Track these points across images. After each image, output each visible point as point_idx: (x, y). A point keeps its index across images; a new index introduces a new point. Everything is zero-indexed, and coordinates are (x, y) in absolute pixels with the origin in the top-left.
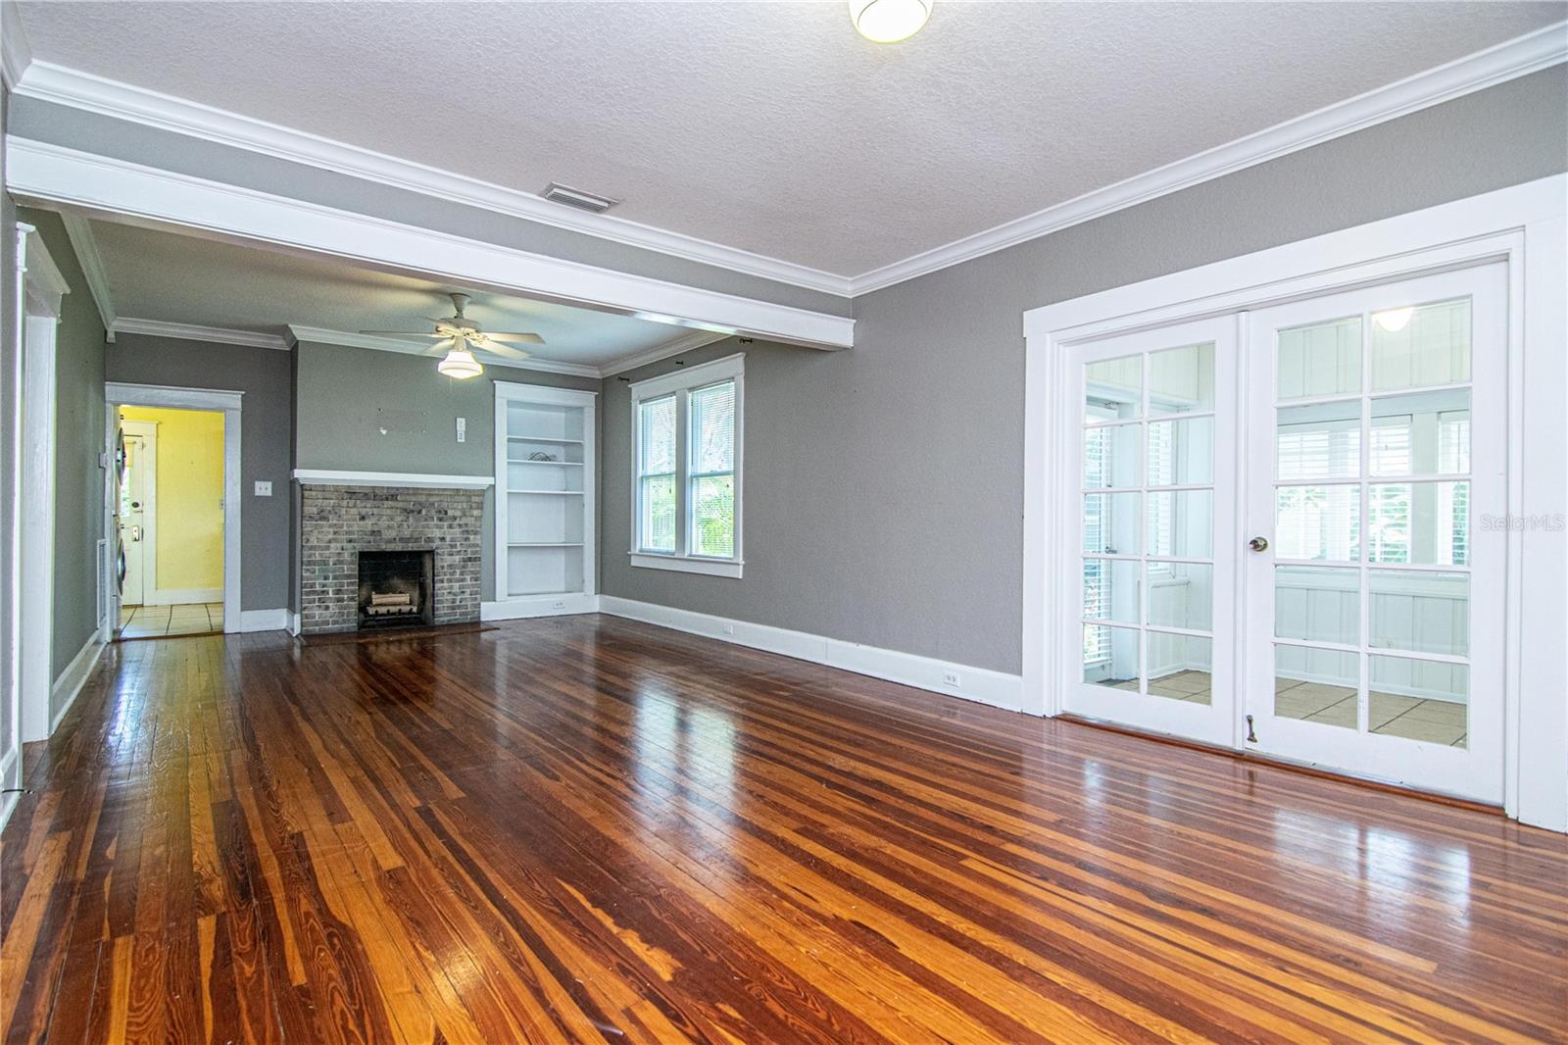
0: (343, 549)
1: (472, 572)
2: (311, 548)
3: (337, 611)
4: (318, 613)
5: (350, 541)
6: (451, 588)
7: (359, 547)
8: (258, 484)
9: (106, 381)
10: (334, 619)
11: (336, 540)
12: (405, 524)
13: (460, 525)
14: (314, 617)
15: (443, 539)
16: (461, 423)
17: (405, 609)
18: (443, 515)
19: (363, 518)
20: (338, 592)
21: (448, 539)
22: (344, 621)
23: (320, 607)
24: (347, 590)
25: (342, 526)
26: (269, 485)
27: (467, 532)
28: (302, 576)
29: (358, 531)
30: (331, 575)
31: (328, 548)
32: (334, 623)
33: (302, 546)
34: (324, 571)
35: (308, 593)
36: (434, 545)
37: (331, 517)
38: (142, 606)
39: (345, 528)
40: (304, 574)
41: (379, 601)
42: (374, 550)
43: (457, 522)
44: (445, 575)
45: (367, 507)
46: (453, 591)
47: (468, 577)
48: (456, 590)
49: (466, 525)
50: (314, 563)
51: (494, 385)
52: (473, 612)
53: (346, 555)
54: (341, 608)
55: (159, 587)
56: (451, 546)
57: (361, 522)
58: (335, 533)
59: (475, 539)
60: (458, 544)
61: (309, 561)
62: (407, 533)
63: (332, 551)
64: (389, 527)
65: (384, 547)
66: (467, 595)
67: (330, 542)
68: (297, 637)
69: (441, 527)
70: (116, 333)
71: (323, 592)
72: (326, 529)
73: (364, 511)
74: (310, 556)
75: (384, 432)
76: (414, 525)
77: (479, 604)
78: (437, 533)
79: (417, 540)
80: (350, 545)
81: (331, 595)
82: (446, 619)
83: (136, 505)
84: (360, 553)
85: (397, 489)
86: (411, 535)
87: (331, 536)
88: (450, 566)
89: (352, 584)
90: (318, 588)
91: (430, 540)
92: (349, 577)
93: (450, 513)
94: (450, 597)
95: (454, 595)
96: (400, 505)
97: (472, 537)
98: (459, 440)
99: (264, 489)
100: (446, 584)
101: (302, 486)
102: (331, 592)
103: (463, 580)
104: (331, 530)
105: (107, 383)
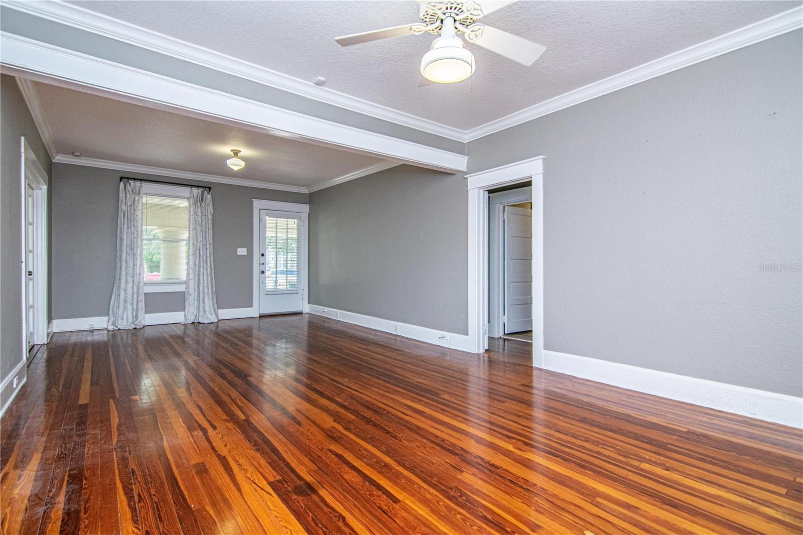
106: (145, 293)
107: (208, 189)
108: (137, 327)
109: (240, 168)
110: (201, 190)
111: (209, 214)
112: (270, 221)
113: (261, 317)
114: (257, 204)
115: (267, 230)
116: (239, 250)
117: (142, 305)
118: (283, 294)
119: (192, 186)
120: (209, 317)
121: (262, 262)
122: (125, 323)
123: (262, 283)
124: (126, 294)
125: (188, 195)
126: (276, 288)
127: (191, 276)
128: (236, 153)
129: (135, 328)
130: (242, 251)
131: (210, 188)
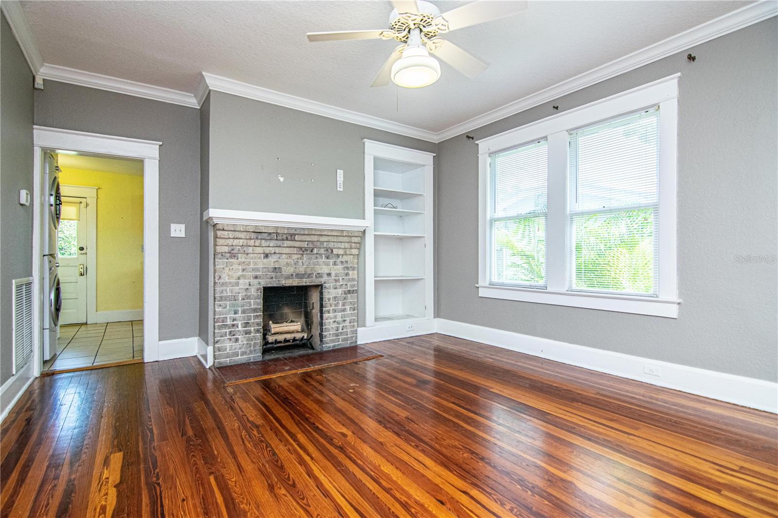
0: (250, 285)
1: (351, 303)
2: (223, 284)
3: (245, 343)
4: (228, 345)
5: (256, 277)
6: (335, 317)
7: (265, 282)
8: (173, 227)
9: (34, 124)
10: (243, 350)
11: (244, 277)
12: (300, 261)
13: (342, 262)
14: (226, 349)
15: (329, 275)
16: (340, 173)
17: (299, 336)
18: (329, 253)
19: (266, 256)
20: (246, 324)
21: (333, 275)
22: (251, 352)
23: (230, 339)
24: (253, 323)
25: (248, 264)
26: (183, 227)
27: (347, 268)
28: (215, 311)
29: (263, 268)
30: (240, 309)
31: (237, 284)
32: (243, 354)
33: (215, 283)
34: (234, 306)
35: (220, 327)
36: (323, 280)
37: (240, 255)
38: (86, 324)
39: (252, 266)
40: (217, 310)
41: (277, 330)
42: (275, 285)
43: (340, 259)
44: (331, 306)
45: (270, 246)
46: (337, 320)
47: (348, 307)
48: (339, 319)
49: (347, 262)
50: (226, 298)
51: (364, 143)
52: (352, 337)
53: (253, 290)
54: (248, 340)
55: (98, 309)
56: (336, 281)
57: (265, 260)
58: (243, 270)
59: (353, 274)
60: (341, 278)
61: (221, 297)
62: (301, 270)
63: (241, 286)
64: (288, 264)
65: (284, 282)
66: (347, 323)
67: (239, 278)
68: (210, 368)
69: (328, 265)
70: (44, 80)
71: (233, 325)
72: (235, 267)
73: (267, 250)
74: (222, 292)
75: (282, 179)
76: (307, 263)
77: (356, 330)
78: (325, 270)
79: (310, 276)
80: (256, 281)
81: (240, 328)
82: (332, 345)
83: (82, 249)
84: (264, 288)
85: (296, 229)
86: (305, 272)
87: (240, 273)
88: (335, 298)
89: (257, 317)
90: (229, 322)
91: (319, 275)
92: (255, 310)
93: (335, 251)
94: (335, 325)
95: (338, 323)
96: (298, 244)
97: (351, 273)
98: (339, 189)
99: (178, 230)
100: (331, 315)
101: (215, 225)
102: (240, 326)
103: (344, 310)
104: (240, 267)
105: (35, 127)
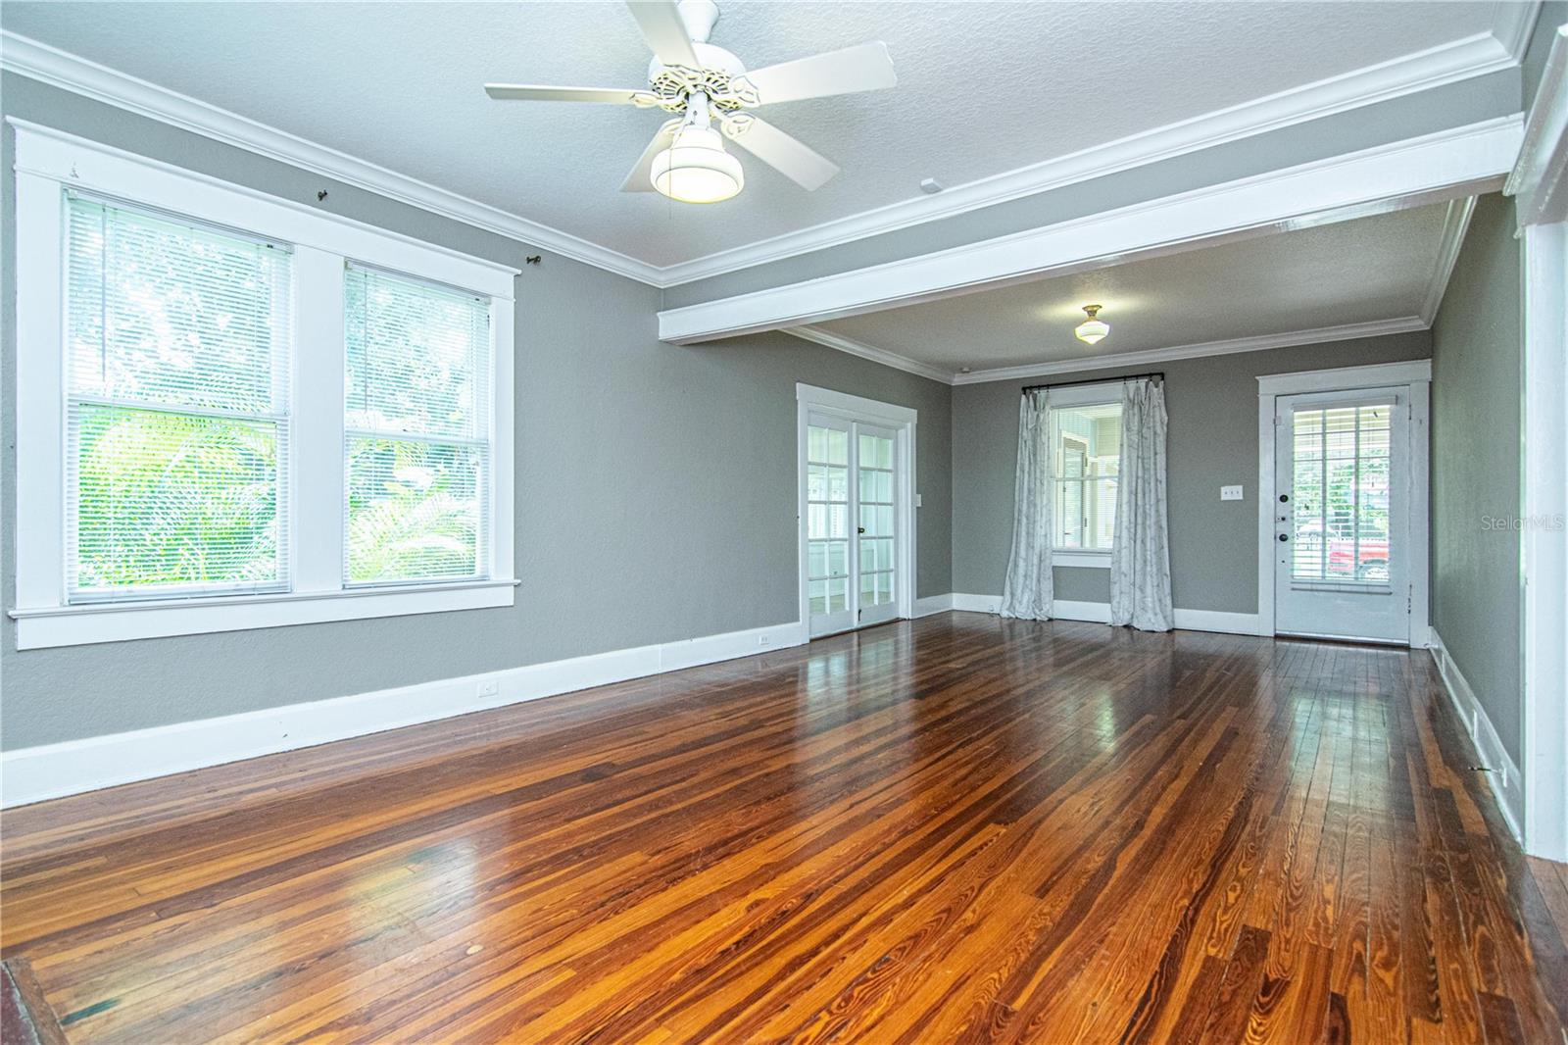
106: (1054, 567)
107: (1159, 377)
108: (1038, 618)
109: (1101, 337)
110: (1142, 382)
111: (1158, 424)
112: (1304, 422)
113: (1277, 637)
114: (1268, 385)
115: (1297, 439)
116: (1223, 489)
117: (1048, 585)
118: (1312, 590)
119: (1125, 378)
120: (1151, 620)
121: (1281, 514)
122: (1024, 611)
123: (1283, 563)
124: (1027, 566)
125: (1120, 396)
126: (1324, 577)
127: (1125, 542)
128: (1092, 312)
129: (1035, 620)
130: (1231, 493)
131: (1162, 375)
